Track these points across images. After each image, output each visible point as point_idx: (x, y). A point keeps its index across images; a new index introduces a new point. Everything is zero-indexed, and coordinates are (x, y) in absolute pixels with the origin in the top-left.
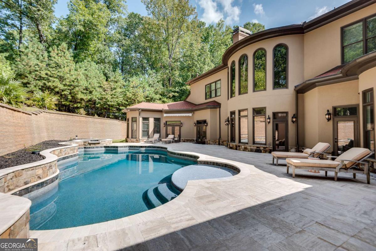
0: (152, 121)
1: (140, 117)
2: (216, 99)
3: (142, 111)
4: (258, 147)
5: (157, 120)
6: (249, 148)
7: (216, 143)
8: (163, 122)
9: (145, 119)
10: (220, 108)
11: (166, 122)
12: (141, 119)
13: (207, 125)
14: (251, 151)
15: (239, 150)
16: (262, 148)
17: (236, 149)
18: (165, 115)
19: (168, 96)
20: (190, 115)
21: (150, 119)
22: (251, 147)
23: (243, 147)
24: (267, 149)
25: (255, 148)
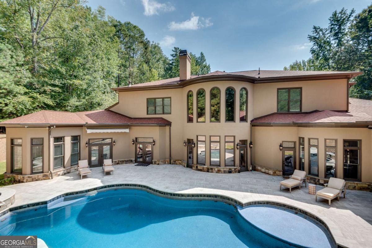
0: (68, 141)
1: (51, 138)
2: (165, 117)
3: (56, 127)
4: (230, 169)
5: (76, 139)
6: (222, 170)
7: (165, 162)
8: (83, 141)
9: (57, 139)
10: (170, 126)
11: (89, 140)
12: (52, 140)
13: (155, 144)
14: (225, 172)
15: (211, 172)
16: (233, 169)
17: (208, 171)
18: (89, 131)
19: (42, 90)
20: (127, 130)
21: (66, 138)
22: (224, 170)
23: (216, 169)
24: (237, 170)
25: (228, 170)
